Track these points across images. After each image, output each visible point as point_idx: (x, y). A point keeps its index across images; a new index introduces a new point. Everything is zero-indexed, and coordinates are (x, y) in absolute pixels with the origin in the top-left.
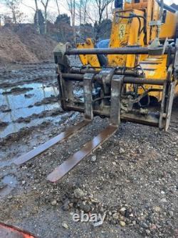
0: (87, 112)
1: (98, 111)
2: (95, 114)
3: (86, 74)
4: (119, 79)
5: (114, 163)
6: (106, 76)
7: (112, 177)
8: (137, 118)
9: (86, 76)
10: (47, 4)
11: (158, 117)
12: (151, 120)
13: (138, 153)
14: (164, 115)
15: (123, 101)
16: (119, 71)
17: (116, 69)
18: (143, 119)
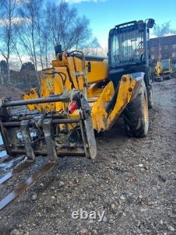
0: (28, 154)
1: (39, 151)
2: (37, 155)
3: (23, 121)
4: (48, 122)
5: (53, 197)
6: (37, 121)
7: (49, 210)
8: (69, 152)
9: (23, 123)
10: (8, 56)
11: (83, 148)
12: (80, 151)
13: (76, 183)
14: (87, 145)
15: (56, 139)
16: (49, 115)
17: (46, 114)
18: (74, 152)
